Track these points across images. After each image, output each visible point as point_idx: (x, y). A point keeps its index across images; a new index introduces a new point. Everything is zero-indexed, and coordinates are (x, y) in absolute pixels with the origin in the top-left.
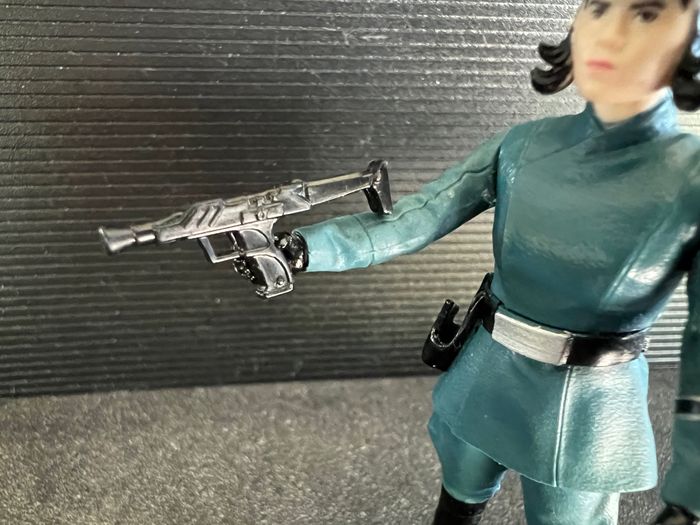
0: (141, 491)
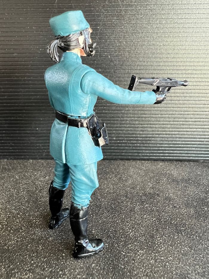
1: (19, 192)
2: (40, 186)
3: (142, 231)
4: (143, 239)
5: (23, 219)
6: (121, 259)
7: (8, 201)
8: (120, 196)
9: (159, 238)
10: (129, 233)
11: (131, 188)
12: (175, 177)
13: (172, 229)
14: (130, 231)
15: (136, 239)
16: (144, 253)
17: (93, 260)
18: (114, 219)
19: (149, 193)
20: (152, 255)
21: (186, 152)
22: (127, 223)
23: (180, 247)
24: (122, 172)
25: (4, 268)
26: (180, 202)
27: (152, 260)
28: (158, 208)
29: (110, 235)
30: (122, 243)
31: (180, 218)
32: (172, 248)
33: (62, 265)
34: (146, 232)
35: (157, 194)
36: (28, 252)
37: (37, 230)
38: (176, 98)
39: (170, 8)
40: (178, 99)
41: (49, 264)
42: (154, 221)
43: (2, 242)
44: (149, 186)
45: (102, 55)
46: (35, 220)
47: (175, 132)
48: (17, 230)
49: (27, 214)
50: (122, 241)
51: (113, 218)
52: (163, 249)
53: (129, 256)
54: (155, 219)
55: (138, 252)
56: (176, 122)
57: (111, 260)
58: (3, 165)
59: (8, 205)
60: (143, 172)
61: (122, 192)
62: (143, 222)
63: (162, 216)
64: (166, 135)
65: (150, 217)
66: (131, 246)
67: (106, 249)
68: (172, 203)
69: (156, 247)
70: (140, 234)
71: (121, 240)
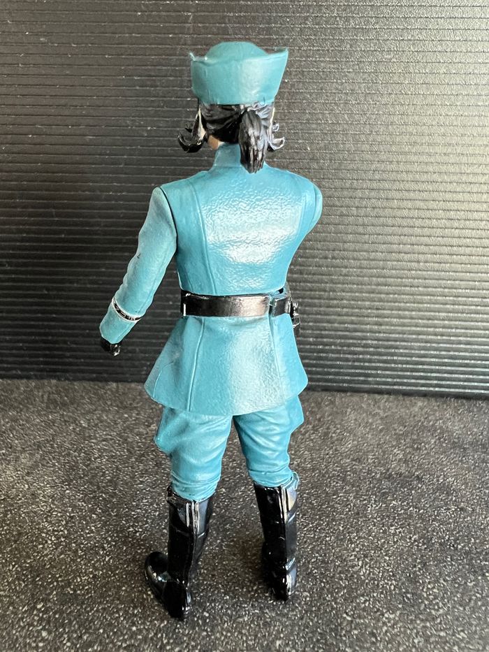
0: (50, 453)
1: (90, 460)
2: (139, 447)
3: (388, 566)
4: (391, 585)
5: (105, 524)
6: (344, 632)
7: (66, 481)
8: (328, 478)
9: (429, 583)
10: (357, 568)
11: (353, 460)
12: (459, 438)
13: (460, 564)
14: (360, 563)
15: (374, 583)
16: (397, 619)
17: (278, 630)
18: (320, 532)
19: (397, 474)
20: (418, 625)
21: (481, 377)
22: (352, 543)
23: (483, 608)
24: (329, 421)
25: (68, 641)
26: (474, 499)
27: (417, 637)
28: (422, 511)
29: (312, 571)
30: (342, 593)
31: (478, 538)
32: (465, 609)
33: (204, 638)
34: (398, 567)
35: (418, 476)
36: (121, 604)
37: (139, 551)
38: (462, 250)
39: (458, 38)
40: (468, 250)
41: (173, 635)
42: (415, 541)
43: (60, 576)
44: (395, 455)
45: (292, 145)
46: (132, 526)
47: (457, 328)
48: (93, 550)
49: (112, 511)
50: (341, 588)
51: (316, 531)
52: (441, 611)
53: (362, 624)
54: (416, 537)
55: (383, 615)
56: (461, 307)
57: (320, 633)
58: (50, 393)
59: (67, 489)
60: (379, 422)
61: (334, 469)
62: (388, 543)
63: (433, 531)
64: (436, 334)
65: (404, 531)
66: (366, 601)
67: (306, 604)
68: (454, 499)
69: (425, 605)
70: (383, 573)
71: (341, 585)
